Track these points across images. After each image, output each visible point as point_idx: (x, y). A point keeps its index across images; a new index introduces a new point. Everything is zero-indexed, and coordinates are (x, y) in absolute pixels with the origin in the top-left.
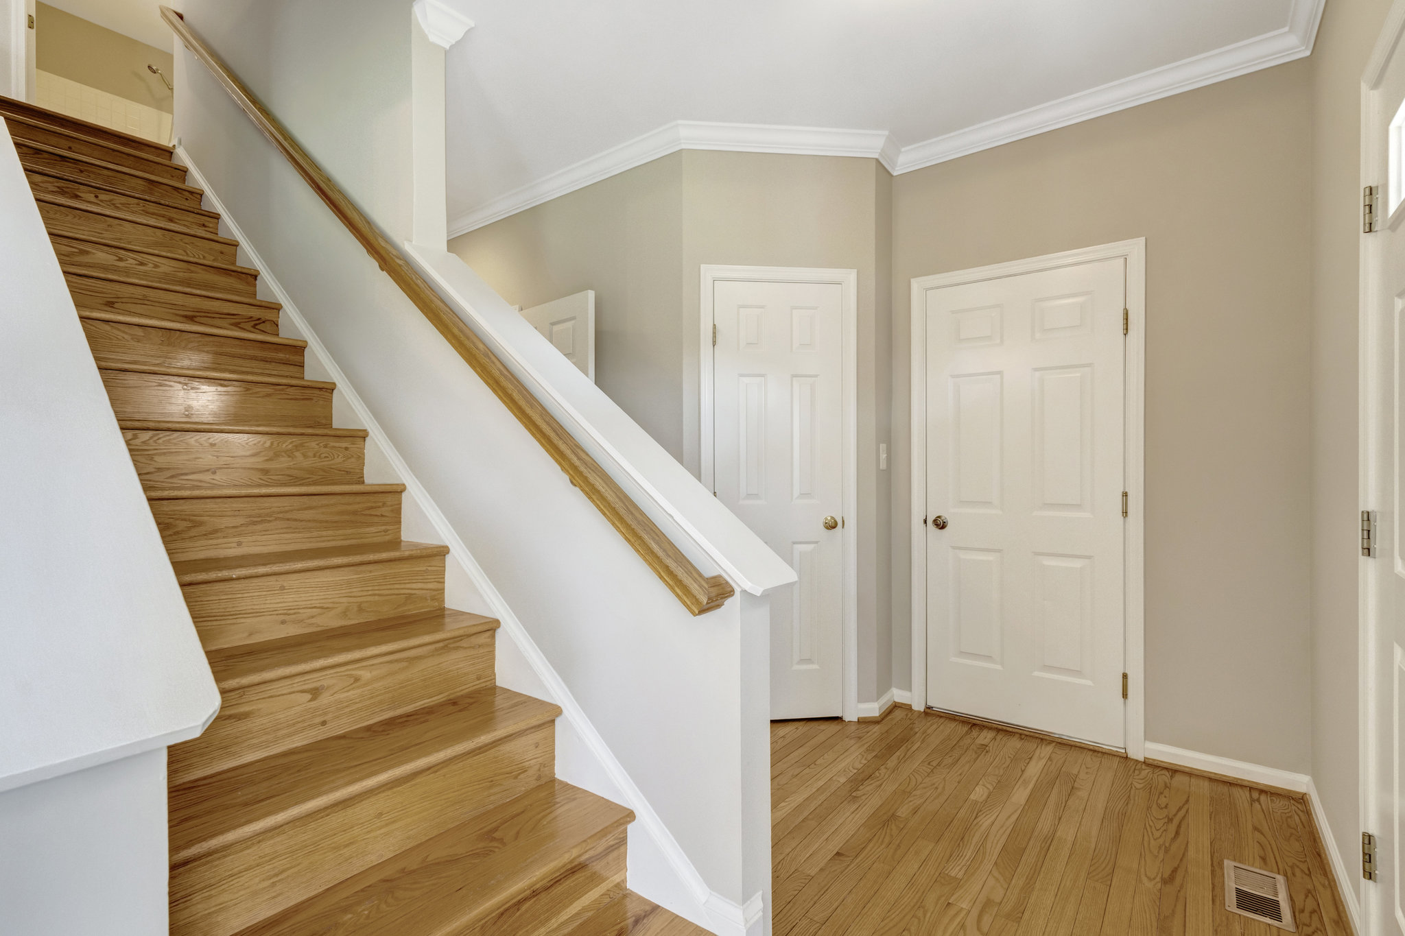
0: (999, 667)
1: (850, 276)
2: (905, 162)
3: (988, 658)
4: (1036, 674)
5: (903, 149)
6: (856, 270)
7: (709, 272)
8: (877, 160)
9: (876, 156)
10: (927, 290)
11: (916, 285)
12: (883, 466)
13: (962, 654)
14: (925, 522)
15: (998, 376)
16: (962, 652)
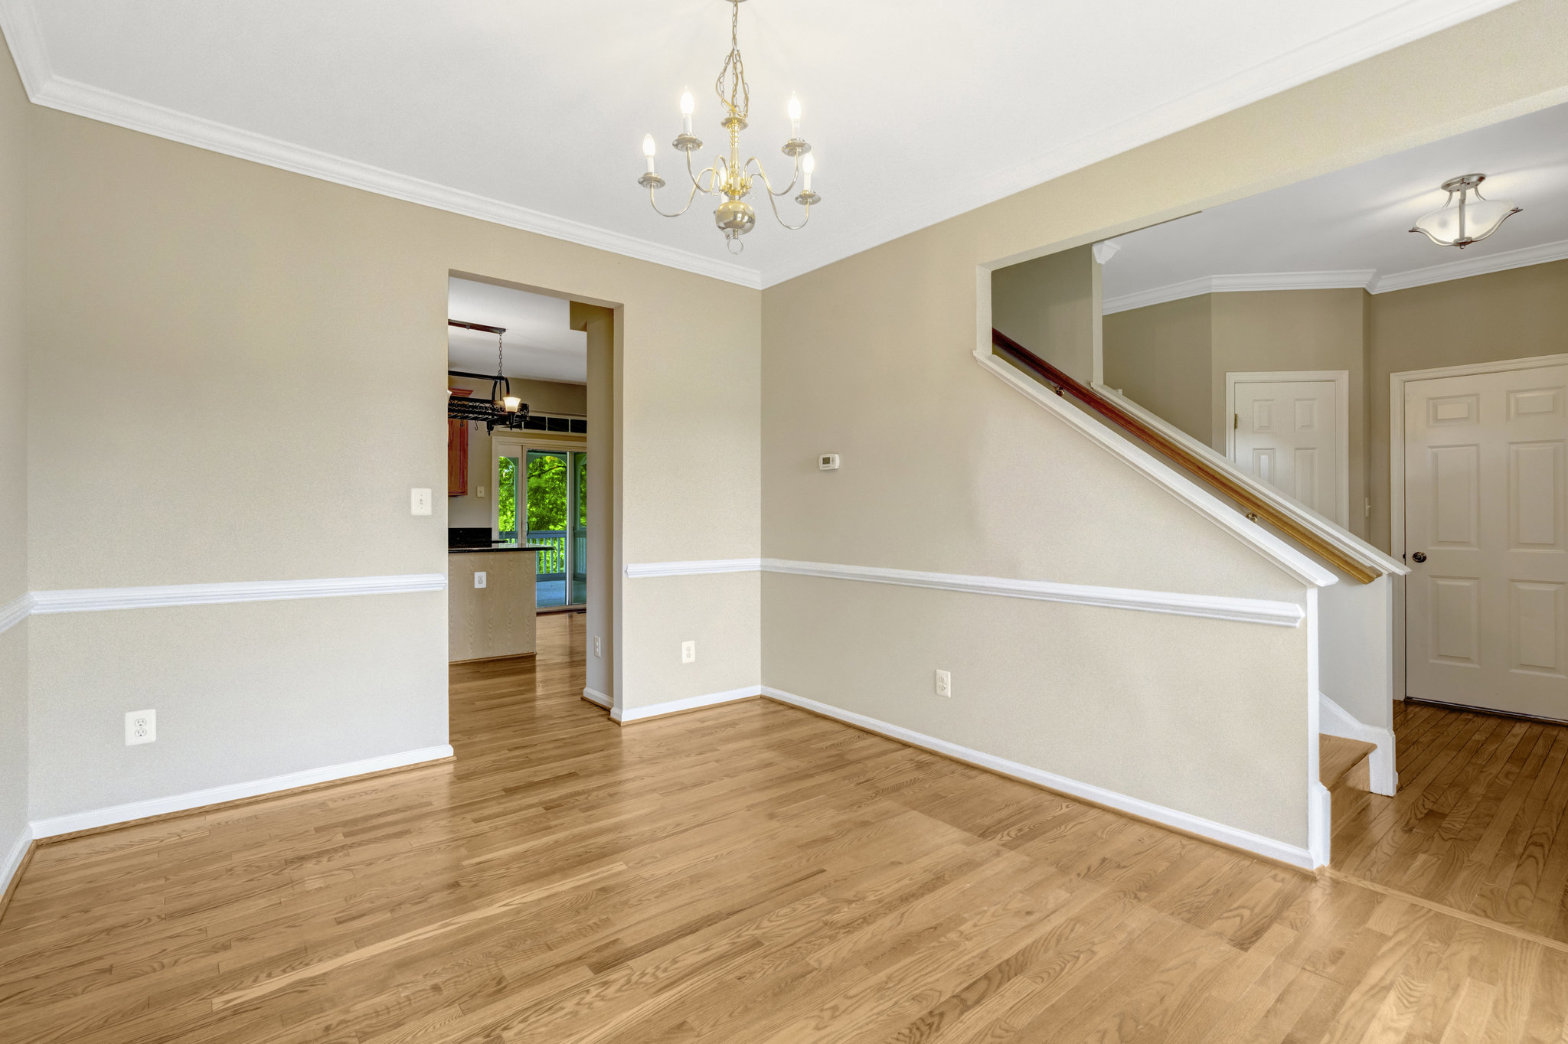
0: (1477, 666)
1: (1344, 376)
2: (1384, 285)
3: (1468, 660)
4: (1513, 671)
5: (1383, 277)
6: (1347, 371)
7: (1232, 377)
8: (1364, 289)
9: (1364, 286)
10: (1405, 382)
11: (1395, 379)
12: (1367, 515)
13: (1441, 656)
14: (1404, 556)
15: (1475, 447)
16: (1440, 655)
